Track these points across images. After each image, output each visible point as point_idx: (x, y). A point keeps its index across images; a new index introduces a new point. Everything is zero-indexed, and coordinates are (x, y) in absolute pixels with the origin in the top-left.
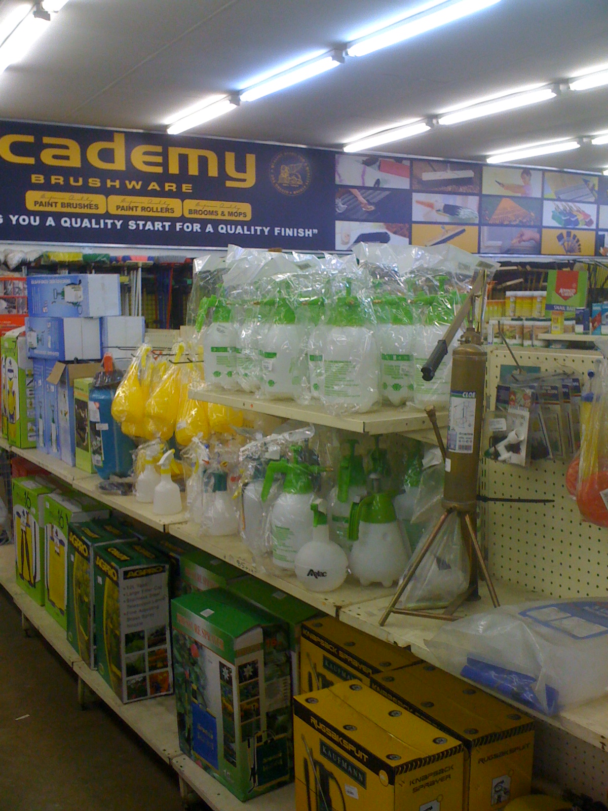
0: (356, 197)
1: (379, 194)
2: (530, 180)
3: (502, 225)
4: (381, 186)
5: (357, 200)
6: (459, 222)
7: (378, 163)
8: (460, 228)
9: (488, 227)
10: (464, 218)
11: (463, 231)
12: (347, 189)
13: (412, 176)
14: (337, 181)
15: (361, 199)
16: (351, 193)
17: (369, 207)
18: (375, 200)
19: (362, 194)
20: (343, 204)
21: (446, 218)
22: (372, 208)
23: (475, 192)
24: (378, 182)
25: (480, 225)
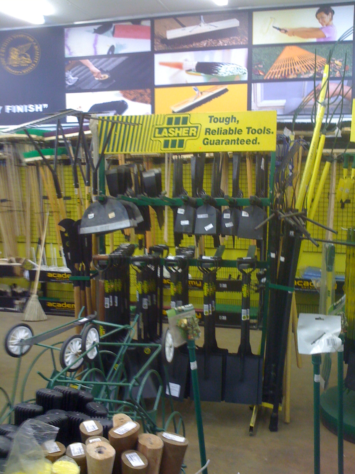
0: (87, 67)
1: (113, 61)
2: (331, 19)
3: (285, 79)
4: (115, 52)
5: (89, 70)
6: (218, 80)
7: (112, 29)
8: (220, 88)
9: (263, 84)
10: (224, 75)
11: (226, 91)
12: (77, 61)
13: (153, 38)
14: (67, 54)
15: (93, 68)
16: (82, 65)
17: (102, 76)
18: (109, 68)
19: (94, 64)
20: (74, 76)
21: (201, 78)
22: (107, 76)
23: (241, 43)
24: (112, 48)
25: (250, 82)
